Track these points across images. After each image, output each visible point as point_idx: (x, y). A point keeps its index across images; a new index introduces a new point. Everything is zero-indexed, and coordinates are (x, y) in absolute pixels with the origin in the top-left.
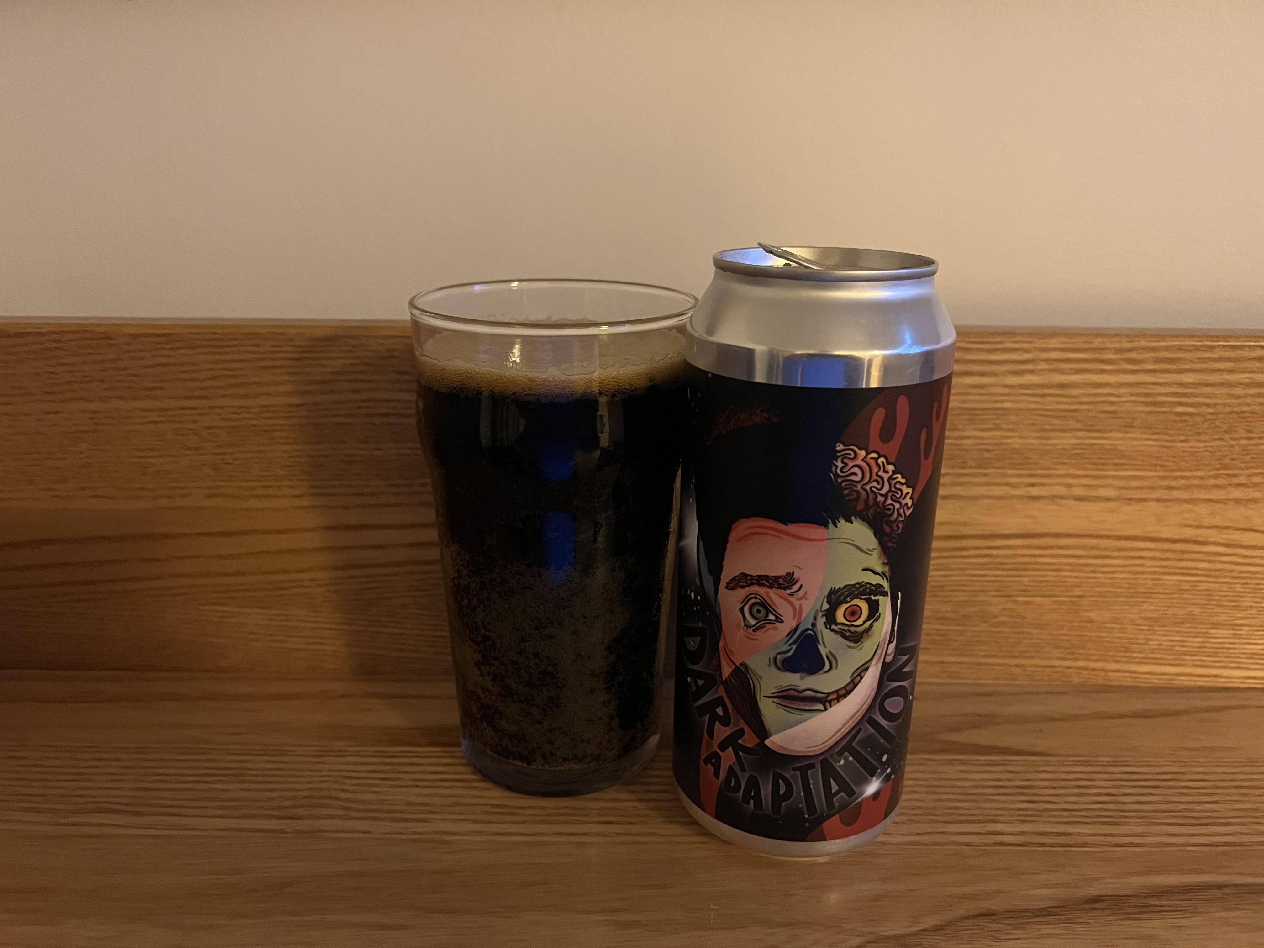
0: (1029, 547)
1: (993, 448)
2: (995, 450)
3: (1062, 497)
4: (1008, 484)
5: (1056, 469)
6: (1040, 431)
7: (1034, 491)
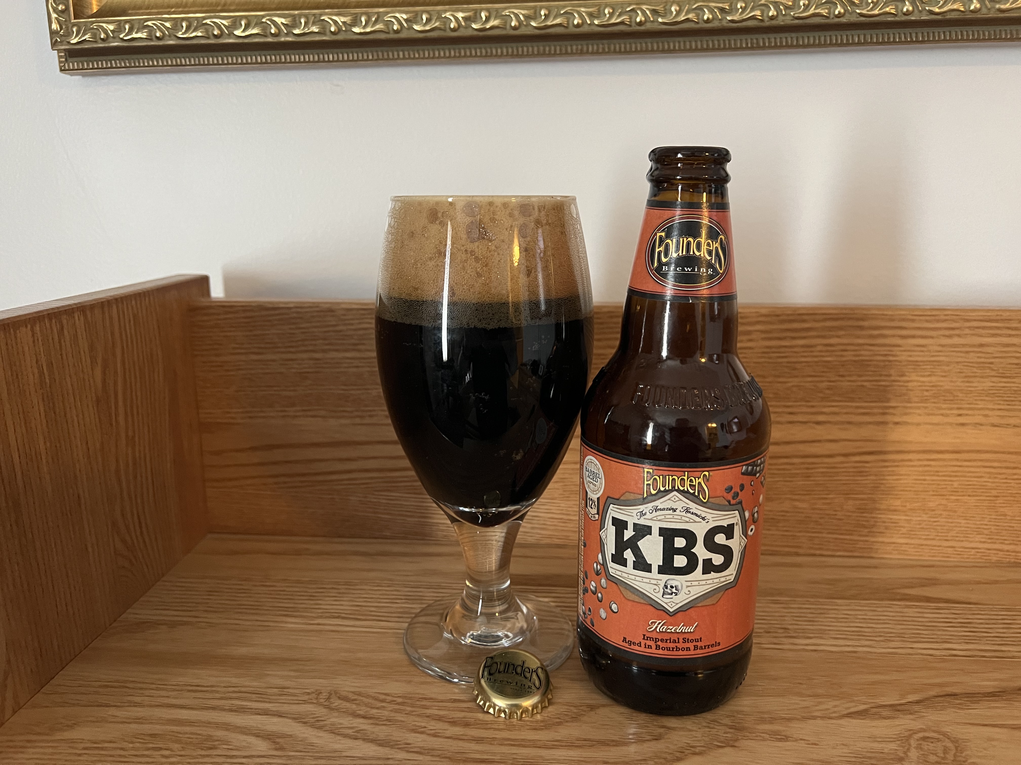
0: (957, 460)
1: (931, 388)
2: (932, 390)
3: (981, 425)
4: (942, 415)
5: (977, 404)
6: (966, 377)
7: (962, 420)
